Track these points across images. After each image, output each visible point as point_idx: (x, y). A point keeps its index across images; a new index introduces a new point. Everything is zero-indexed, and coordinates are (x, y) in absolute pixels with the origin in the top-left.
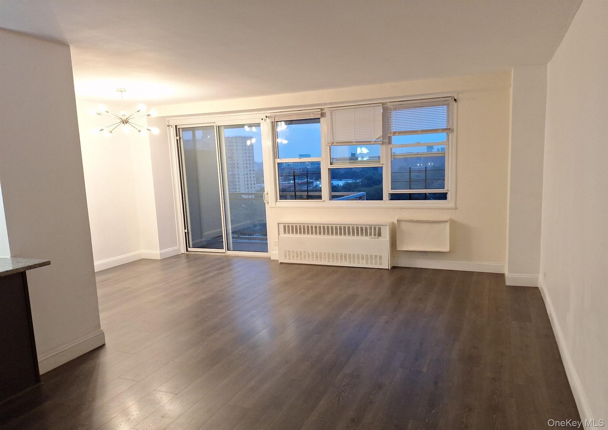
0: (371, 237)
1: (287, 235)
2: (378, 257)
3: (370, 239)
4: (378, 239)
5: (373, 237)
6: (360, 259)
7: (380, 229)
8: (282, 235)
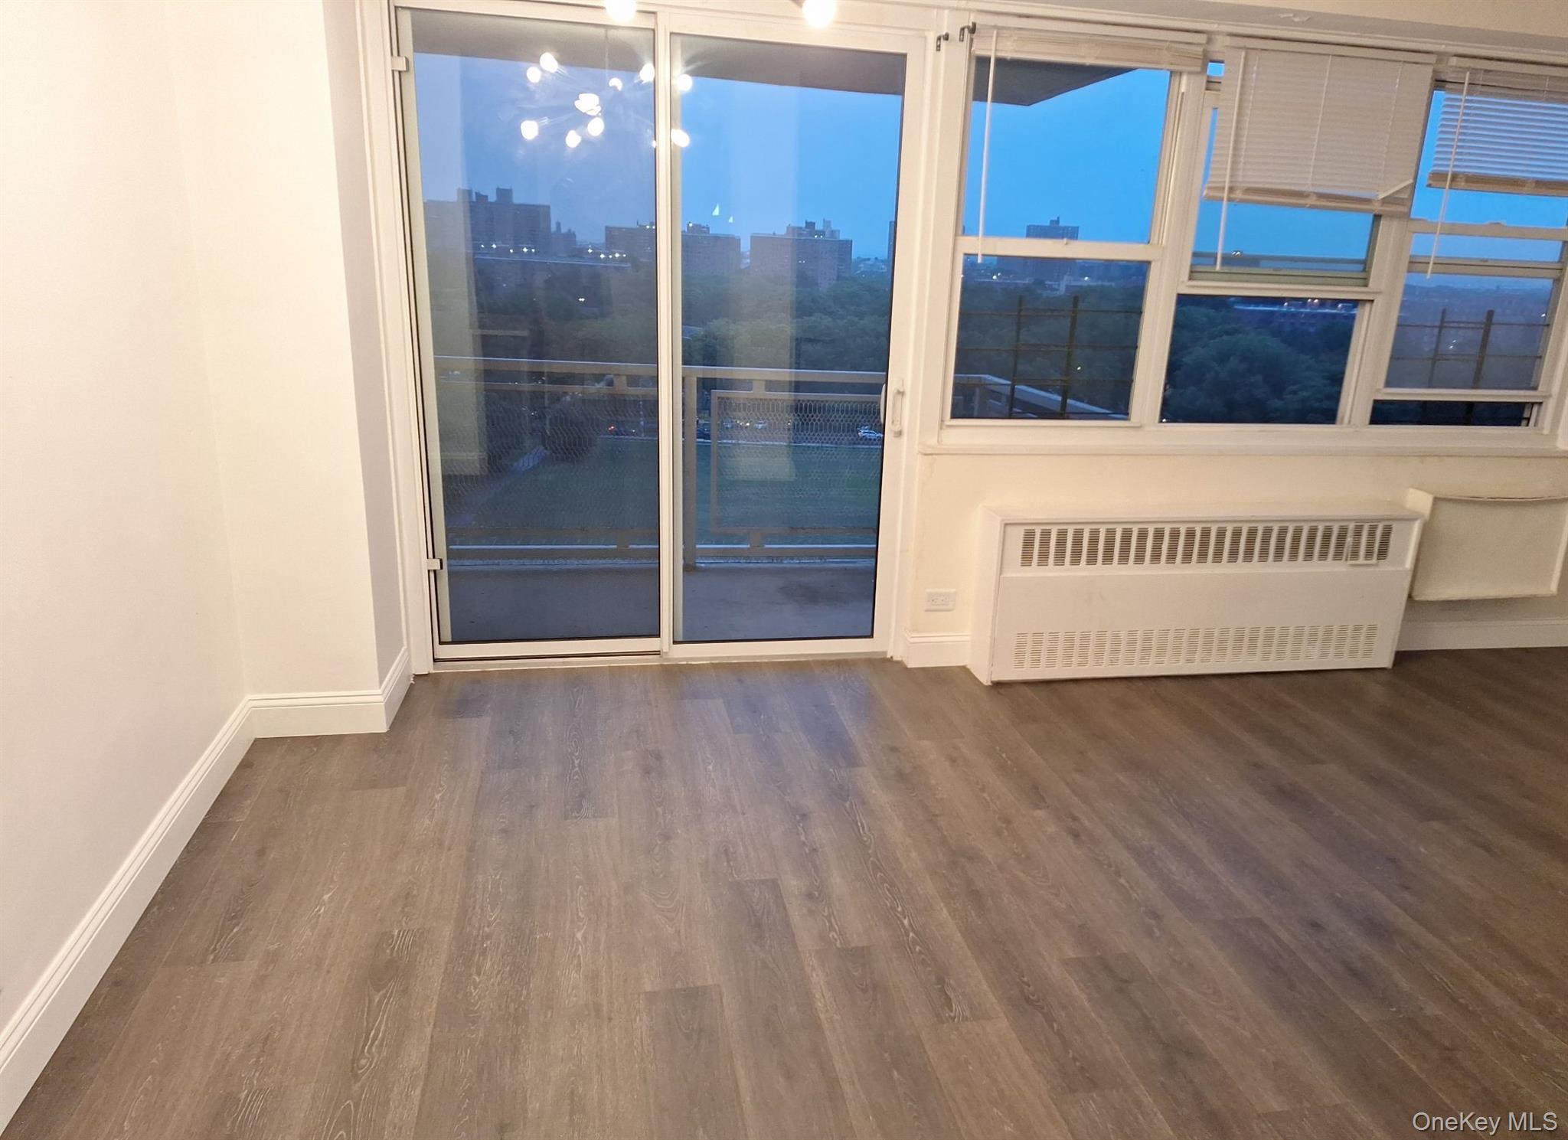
0: (1354, 562)
1: (1034, 571)
2: (1364, 630)
3: (1351, 569)
4: (1377, 569)
5: (1361, 560)
6: (1305, 642)
7: (1387, 532)
8: (1017, 572)
